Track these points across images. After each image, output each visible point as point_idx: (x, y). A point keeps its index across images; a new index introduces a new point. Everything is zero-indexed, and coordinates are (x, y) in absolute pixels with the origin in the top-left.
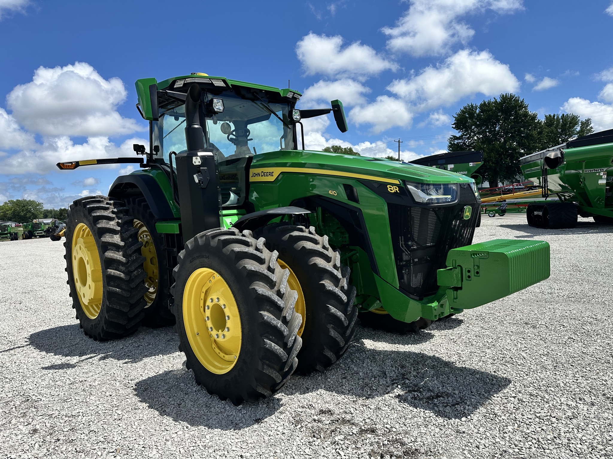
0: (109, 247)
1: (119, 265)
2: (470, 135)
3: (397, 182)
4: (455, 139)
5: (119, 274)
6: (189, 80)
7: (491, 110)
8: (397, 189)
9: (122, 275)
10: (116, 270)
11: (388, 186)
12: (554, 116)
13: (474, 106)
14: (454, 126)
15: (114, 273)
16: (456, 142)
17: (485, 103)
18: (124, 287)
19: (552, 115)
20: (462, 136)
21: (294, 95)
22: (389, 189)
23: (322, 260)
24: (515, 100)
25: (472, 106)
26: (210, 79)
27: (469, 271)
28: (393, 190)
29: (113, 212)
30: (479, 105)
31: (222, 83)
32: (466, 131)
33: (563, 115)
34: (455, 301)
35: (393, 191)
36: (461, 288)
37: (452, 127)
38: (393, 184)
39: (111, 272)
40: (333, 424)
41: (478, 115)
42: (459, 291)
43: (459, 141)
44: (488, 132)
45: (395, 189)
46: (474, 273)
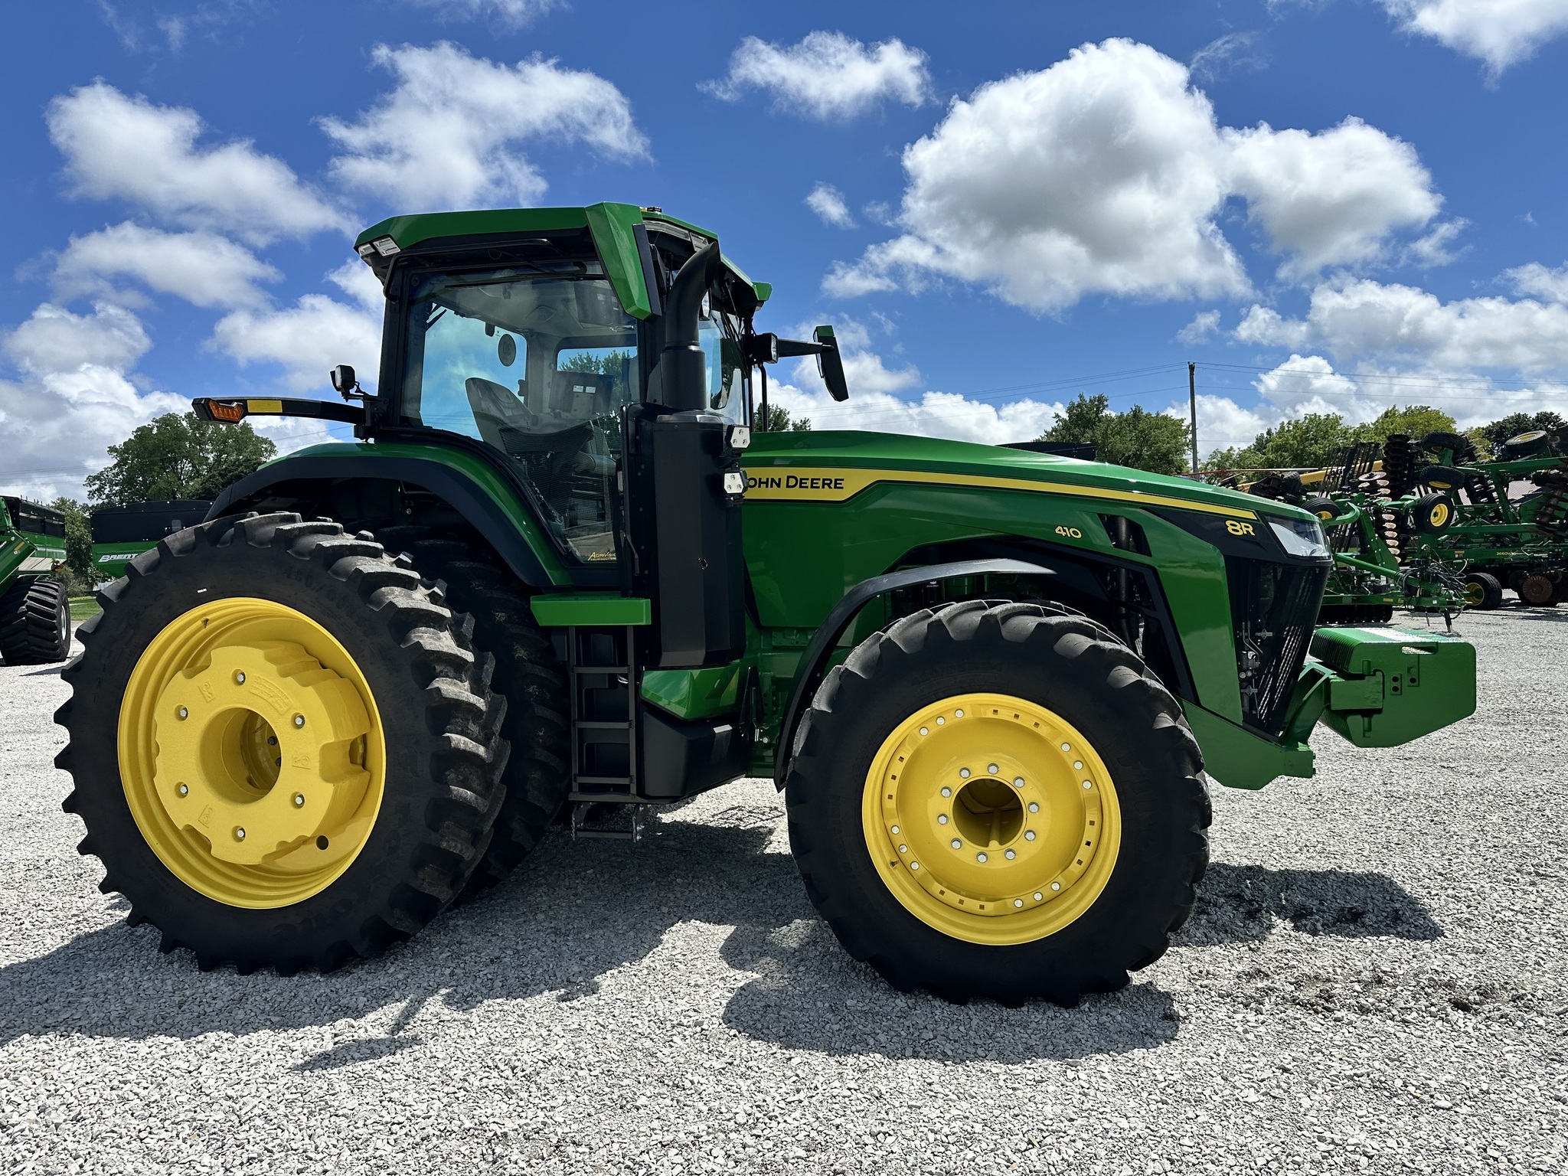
1: (467, 721)
3: (1251, 516)
5: (475, 747)
8: (1251, 529)
10: (462, 733)
11: (1228, 523)
18: (475, 785)
22: (1230, 529)
26: (690, 232)
27: (1395, 679)
28: (1242, 529)
34: (1367, 734)
35: (1240, 533)
36: (1379, 711)
38: (1240, 520)
42: (1376, 717)
45: (1245, 529)
46: (1406, 681)
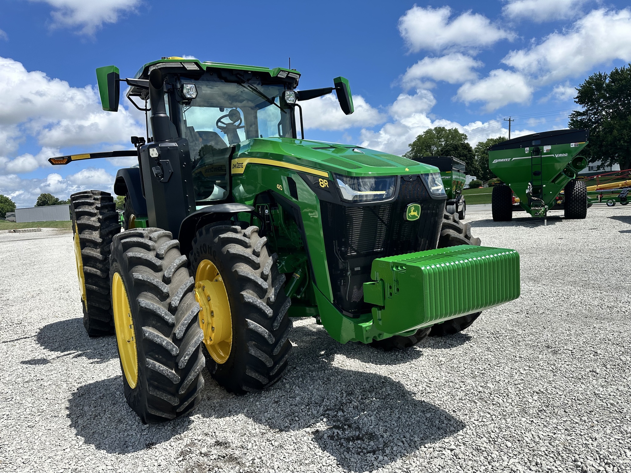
0: (87, 244)
1: (97, 262)
2: (597, 110)
3: (326, 175)
4: (577, 116)
5: (96, 271)
6: (161, 65)
7: (625, 78)
8: (327, 184)
9: (99, 272)
10: (93, 267)
13: (603, 75)
14: (577, 100)
15: (90, 270)
16: (579, 118)
17: (617, 70)
18: (102, 285)
20: (587, 111)
21: (288, 74)
22: (320, 183)
23: (247, 266)
25: (600, 75)
26: (181, 63)
29: (97, 208)
30: (609, 74)
31: (195, 66)
32: (591, 105)
35: (323, 186)
36: (384, 308)
37: (575, 101)
38: (323, 178)
39: (87, 269)
40: (219, 460)
41: (608, 85)
43: (583, 117)
44: (620, 105)
45: (325, 183)
46: (395, 290)
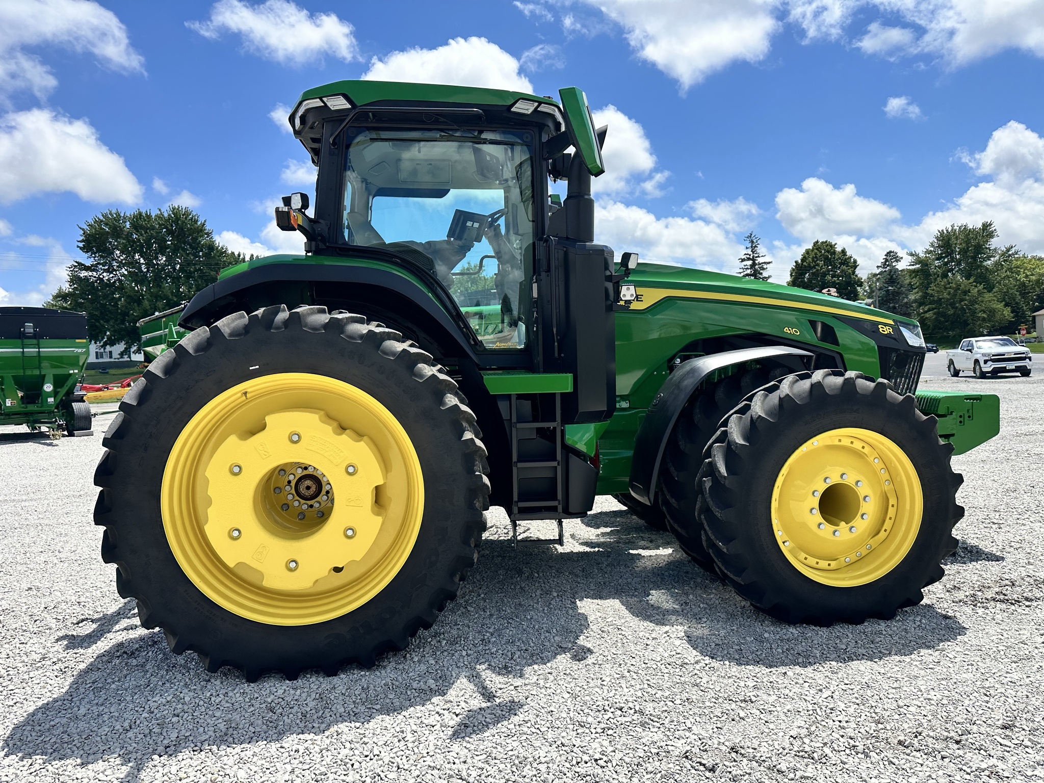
3: (891, 322)
4: (81, 270)
7: (153, 228)
8: (891, 330)
11: (880, 326)
12: (239, 255)
13: (122, 215)
14: (81, 245)
16: (83, 274)
17: (140, 213)
19: (236, 254)
20: (96, 265)
22: (881, 330)
24: (192, 218)
25: (118, 215)
27: (961, 416)
28: (886, 330)
30: (130, 215)
32: (102, 257)
33: (252, 255)
35: (886, 333)
36: (953, 435)
37: (78, 247)
38: (885, 325)
41: (129, 233)
42: (951, 438)
43: (90, 274)
44: (143, 265)
45: (888, 330)
46: (966, 418)
